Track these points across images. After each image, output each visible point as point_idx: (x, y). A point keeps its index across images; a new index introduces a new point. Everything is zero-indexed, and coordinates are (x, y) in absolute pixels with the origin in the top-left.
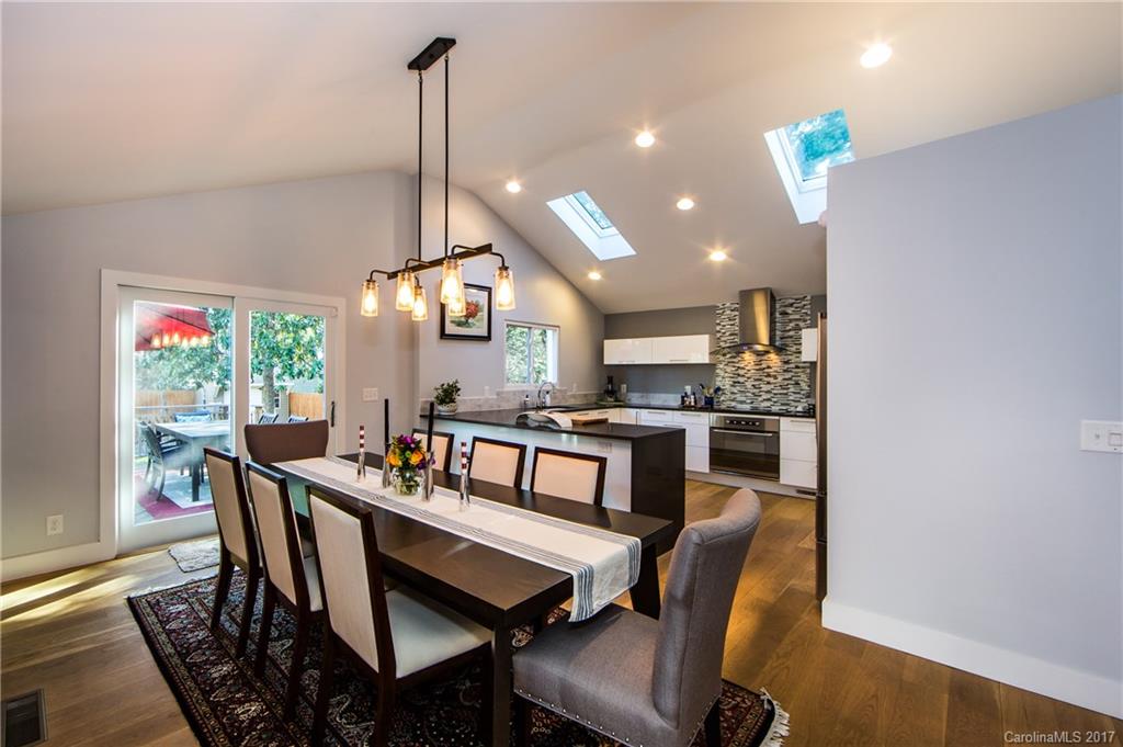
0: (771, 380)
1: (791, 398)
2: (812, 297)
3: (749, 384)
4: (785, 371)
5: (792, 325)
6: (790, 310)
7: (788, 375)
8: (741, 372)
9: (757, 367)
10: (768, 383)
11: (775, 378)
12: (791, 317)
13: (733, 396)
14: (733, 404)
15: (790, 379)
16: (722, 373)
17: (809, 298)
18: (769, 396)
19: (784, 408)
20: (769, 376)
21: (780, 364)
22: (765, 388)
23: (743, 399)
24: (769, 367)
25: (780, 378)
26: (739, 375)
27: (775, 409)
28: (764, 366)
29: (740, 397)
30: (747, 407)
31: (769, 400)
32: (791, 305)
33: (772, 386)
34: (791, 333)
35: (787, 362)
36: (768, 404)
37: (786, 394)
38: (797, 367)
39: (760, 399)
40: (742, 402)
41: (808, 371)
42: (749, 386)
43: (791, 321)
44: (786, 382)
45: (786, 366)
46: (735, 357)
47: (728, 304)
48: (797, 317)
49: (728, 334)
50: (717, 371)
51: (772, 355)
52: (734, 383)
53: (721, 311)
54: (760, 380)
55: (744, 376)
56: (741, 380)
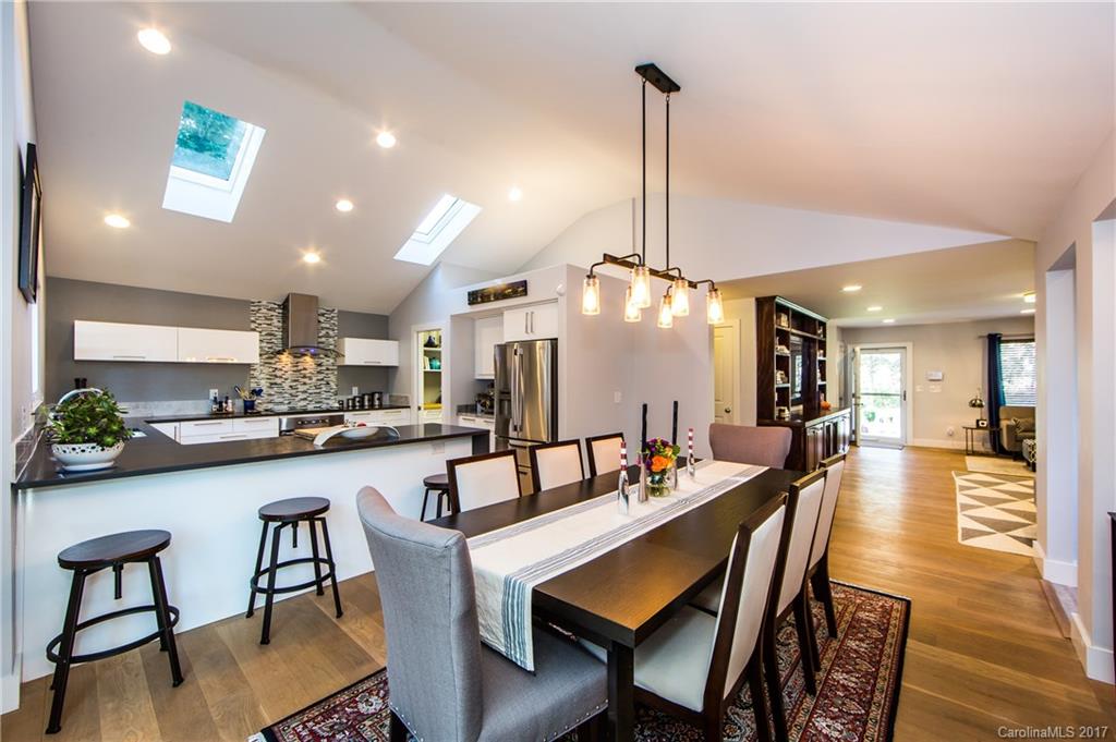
0: (306, 380)
2: (339, 311)
3: (286, 385)
4: (319, 373)
5: (324, 332)
6: (322, 319)
7: (321, 376)
8: (279, 373)
9: (295, 369)
10: (305, 384)
11: (310, 379)
12: (323, 325)
13: (270, 398)
14: (270, 406)
15: (322, 380)
16: (258, 375)
17: (337, 311)
18: (304, 396)
20: (305, 377)
21: (314, 366)
22: (302, 388)
23: (281, 400)
24: (305, 369)
25: (314, 379)
26: (276, 376)
27: (310, 407)
28: (300, 368)
29: (277, 399)
30: (285, 408)
31: (305, 399)
32: (323, 315)
33: (307, 387)
34: (323, 339)
35: (320, 365)
36: (303, 403)
37: (319, 393)
38: (328, 369)
39: (297, 399)
40: (280, 403)
41: (336, 372)
42: (287, 387)
43: (323, 328)
44: (319, 383)
45: (319, 368)
46: (272, 358)
47: (264, 303)
48: (328, 326)
49: (264, 333)
50: (252, 372)
51: (308, 359)
52: (272, 384)
53: (256, 308)
54: (295, 381)
55: (281, 377)
56: (278, 381)
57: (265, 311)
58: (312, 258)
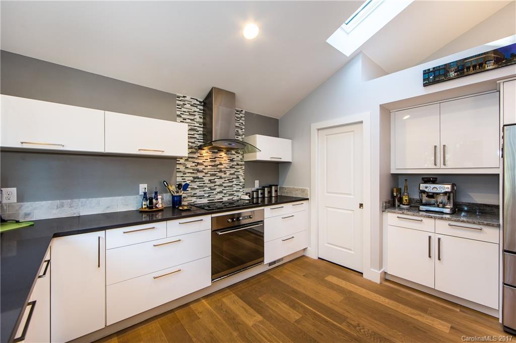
0: (222, 175)
1: (235, 189)
2: (246, 111)
3: (206, 179)
4: (231, 167)
7: (232, 171)
8: (200, 168)
9: (213, 164)
10: (221, 178)
11: (225, 173)
13: (194, 192)
14: (194, 199)
15: (233, 174)
16: (182, 168)
17: (243, 112)
18: (221, 189)
19: (231, 197)
20: (221, 171)
21: (227, 161)
22: (219, 182)
23: (202, 193)
24: (221, 164)
25: (228, 173)
26: (198, 171)
28: (217, 163)
29: (199, 192)
30: (205, 201)
31: (221, 192)
33: (223, 180)
35: (232, 160)
36: (220, 196)
37: (231, 186)
38: (238, 165)
39: (215, 192)
40: (201, 197)
41: (244, 167)
42: (207, 181)
44: (231, 177)
45: (232, 163)
46: (195, 153)
47: (188, 98)
50: (178, 166)
51: (223, 154)
52: (194, 178)
53: (181, 103)
54: (214, 175)
55: (202, 172)
56: (200, 175)
57: (188, 106)
58: (251, 31)
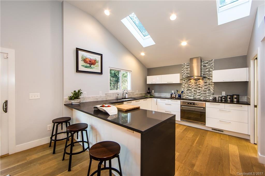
0: (200, 89)
1: (207, 95)
2: (214, 60)
3: (193, 90)
4: (205, 86)
5: (208, 70)
6: (206, 65)
7: (206, 87)
8: (190, 86)
9: (196, 84)
10: (199, 90)
11: (202, 88)
12: (207, 67)
13: (188, 94)
14: (187, 97)
15: (207, 88)
16: (183, 86)
17: (213, 60)
18: (199, 94)
19: (205, 98)
20: (199, 87)
21: (203, 83)
22: (198, 91)
23: (191, 95)
24: (199, 84)
25: (203, 88)
26: (189, 87)
27: (202, 98)
28: (198, 84)
29: (189, 94)
30: (192, 98)
32: (207, 63)
33: (201, 91)
34: (207, 73)
35: (206, 83)
36: (199, 97)
37: (206, 93)
38: (209, 84)
39: (196, 95)
40: (190, 96)
41: (213, 85)
43: (207, 68)
44: (205, 89)
45: (206, 84)
46: (188, 81)
47: (186, 64)
48: (209, 67)
49: (185, 73)
50: (182, 86)
51: (201, 81)
52: (188, 90)
53: (183, 66)
54: (196, 89)
56: (190, 89)
57: (186, 66)
